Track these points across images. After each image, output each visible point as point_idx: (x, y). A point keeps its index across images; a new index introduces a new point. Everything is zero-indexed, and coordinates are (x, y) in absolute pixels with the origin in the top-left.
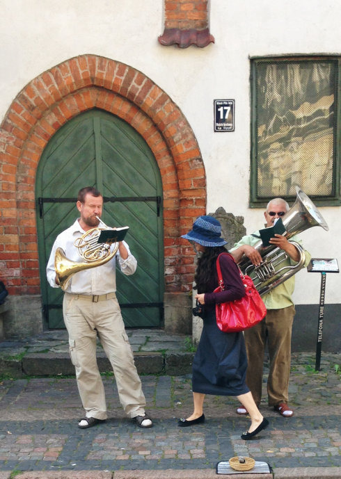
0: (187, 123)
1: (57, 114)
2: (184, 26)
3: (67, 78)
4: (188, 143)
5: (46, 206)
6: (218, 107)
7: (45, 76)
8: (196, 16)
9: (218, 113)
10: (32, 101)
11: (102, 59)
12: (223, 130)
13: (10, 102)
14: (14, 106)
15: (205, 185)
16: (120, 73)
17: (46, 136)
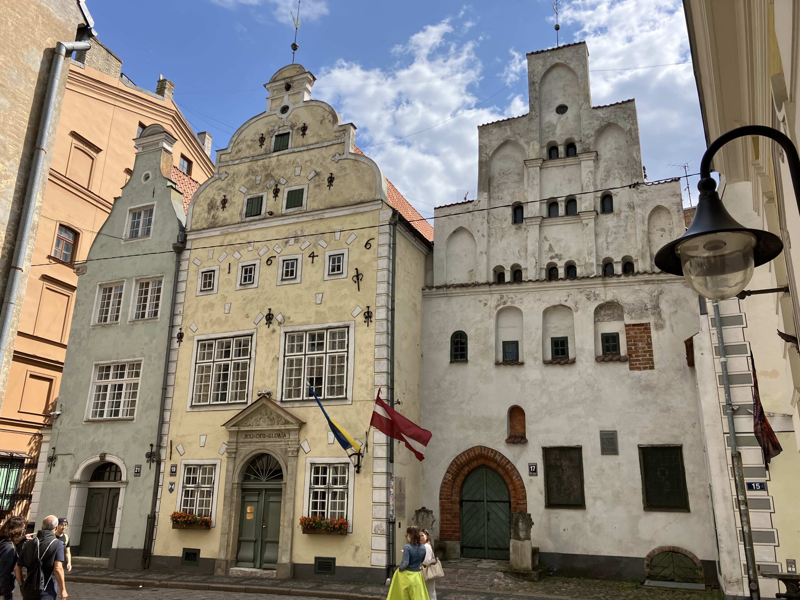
0: (518, 472)
1: (469, 467)
2: (517, 434)
3: (472, 454)
4: (519, 480)
5: (464, 503)
6: (530, 466)
7: (463, 453)
8: (522, 431)
9: (530, 469)
10: (458, 463)
11: (485, 447)
12: (532, 475)
13: (450, 463)
14: (451, 464)
15: (526, 497)
16: (492, 452)
17: (464, 475)
